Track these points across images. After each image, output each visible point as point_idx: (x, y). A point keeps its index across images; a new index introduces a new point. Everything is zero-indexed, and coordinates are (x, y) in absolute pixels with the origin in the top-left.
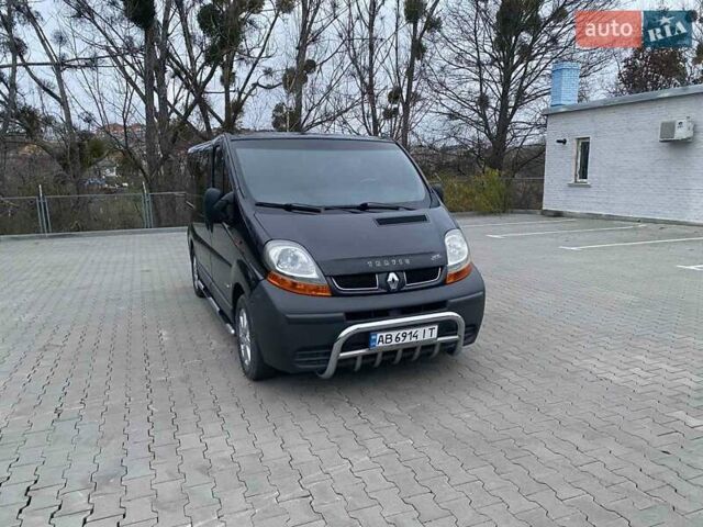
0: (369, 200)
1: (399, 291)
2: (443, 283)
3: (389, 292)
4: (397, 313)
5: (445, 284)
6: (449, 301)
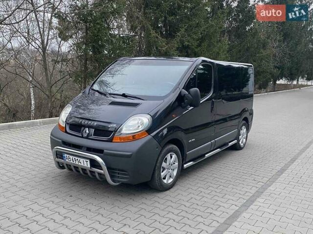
1: (87, 138)
4: (85, 149)
5: (112, 142)
6: (105, 151)
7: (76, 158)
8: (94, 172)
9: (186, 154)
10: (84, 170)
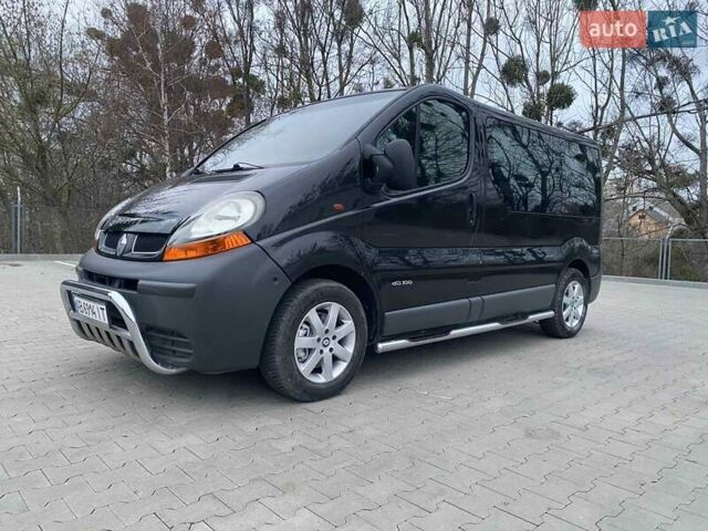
1: (122, 257)
3: (115, 257)
5: (161, 261)
6: (140, 282)
7: (89, 303)
9: (383, 317)
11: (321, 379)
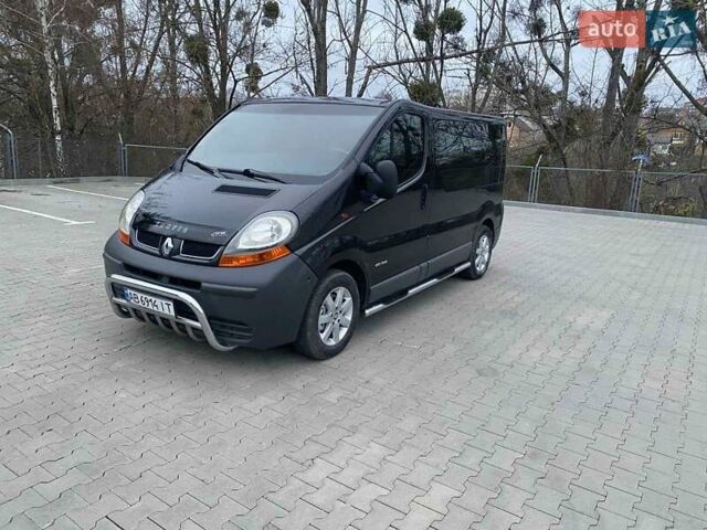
0: (255, 167)
1: (169, 257)
2: (215, 264)
3: (161, 256)
4: (167, 280)
5: (217, 266)
6: (203, 284)
7: (149, 298)
8: (184, 325)
9: (370, 290)
10: (165, 320)
11: (332, 342)
